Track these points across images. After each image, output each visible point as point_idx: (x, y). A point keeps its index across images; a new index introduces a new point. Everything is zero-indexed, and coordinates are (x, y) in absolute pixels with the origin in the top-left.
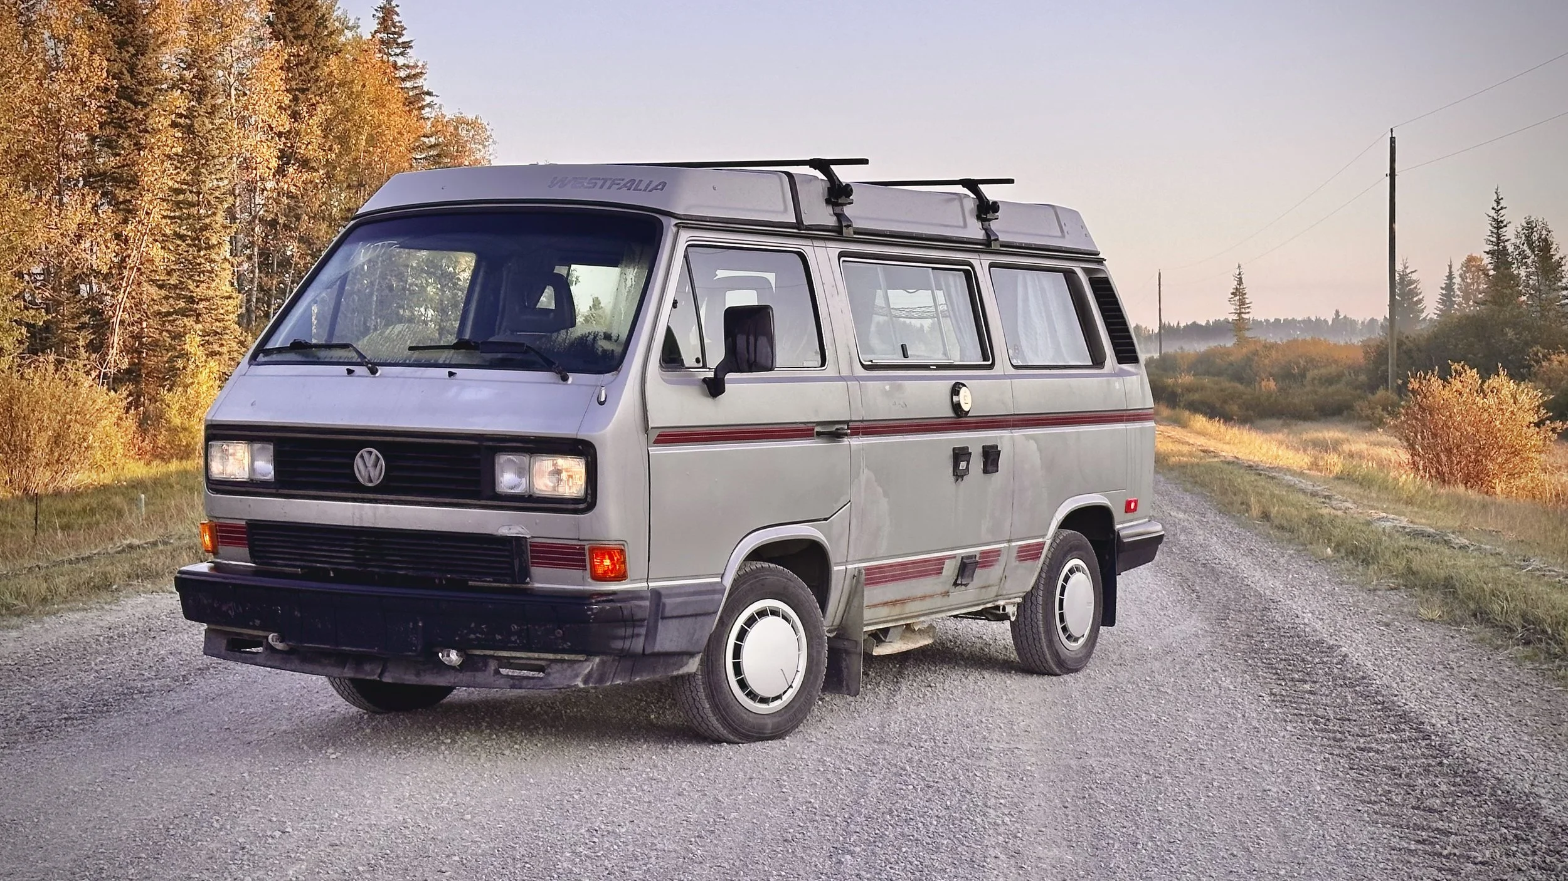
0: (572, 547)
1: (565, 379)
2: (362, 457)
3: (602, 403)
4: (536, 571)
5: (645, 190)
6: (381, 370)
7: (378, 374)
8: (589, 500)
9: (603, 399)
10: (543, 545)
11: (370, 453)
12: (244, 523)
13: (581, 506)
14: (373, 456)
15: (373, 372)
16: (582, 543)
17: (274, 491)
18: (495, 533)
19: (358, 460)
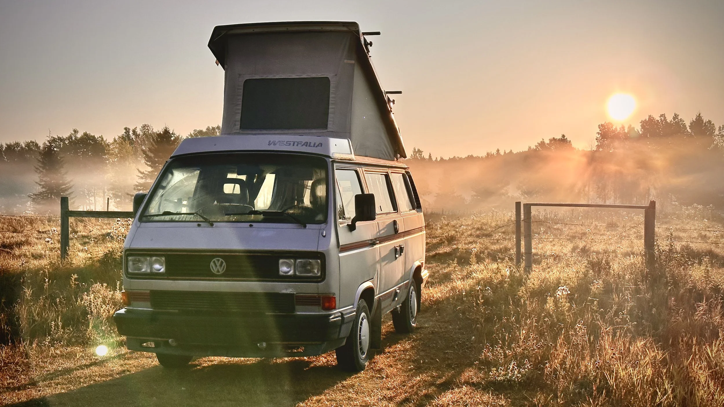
0: (315, 297)
1: (305, 227)
2: (214, 262)
3: (324, 237)
4: (297, 307)
5: (314, 146)
6: (215, 224)
7: (214, 226)
8: (323, 277)
9: (324, 235)
10: (302, 296)
11: (218, 260)
12: (149, 291)
13: (319, 280)
14: (220, 261)
15: (212, 225)
16: (320, 295)
17: (166, 277)
18: (280, 292)
19: (212, 263)
